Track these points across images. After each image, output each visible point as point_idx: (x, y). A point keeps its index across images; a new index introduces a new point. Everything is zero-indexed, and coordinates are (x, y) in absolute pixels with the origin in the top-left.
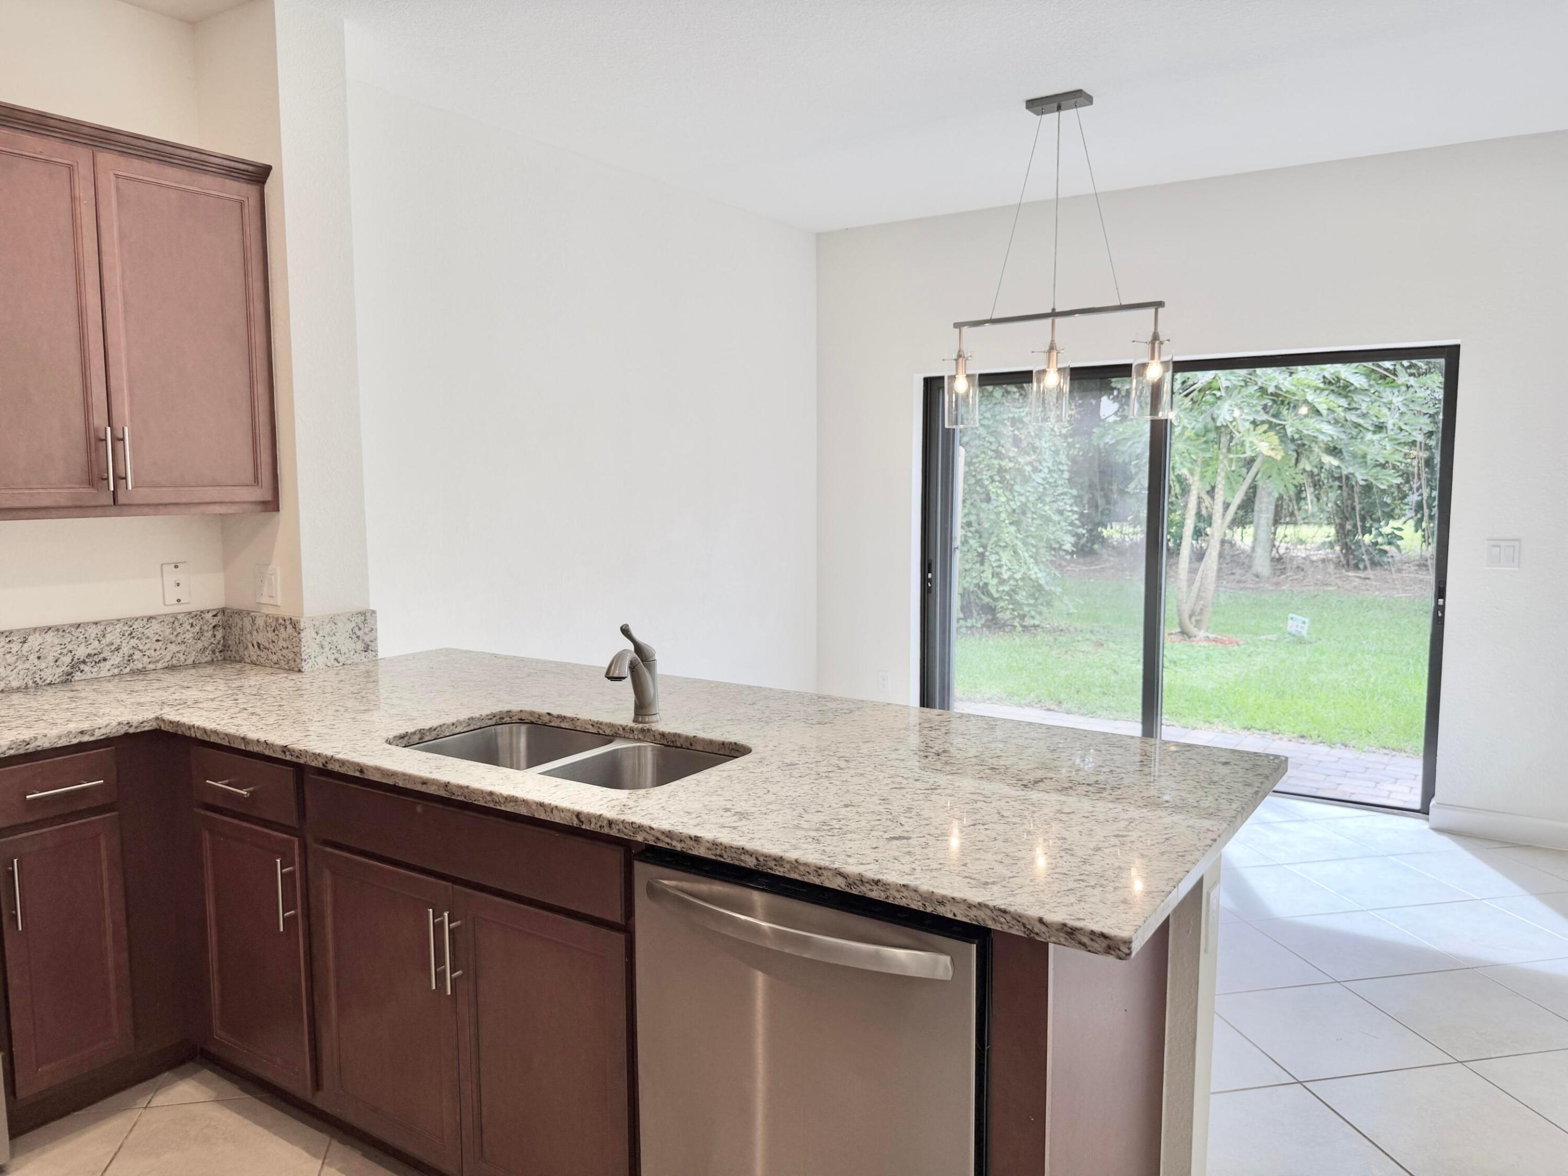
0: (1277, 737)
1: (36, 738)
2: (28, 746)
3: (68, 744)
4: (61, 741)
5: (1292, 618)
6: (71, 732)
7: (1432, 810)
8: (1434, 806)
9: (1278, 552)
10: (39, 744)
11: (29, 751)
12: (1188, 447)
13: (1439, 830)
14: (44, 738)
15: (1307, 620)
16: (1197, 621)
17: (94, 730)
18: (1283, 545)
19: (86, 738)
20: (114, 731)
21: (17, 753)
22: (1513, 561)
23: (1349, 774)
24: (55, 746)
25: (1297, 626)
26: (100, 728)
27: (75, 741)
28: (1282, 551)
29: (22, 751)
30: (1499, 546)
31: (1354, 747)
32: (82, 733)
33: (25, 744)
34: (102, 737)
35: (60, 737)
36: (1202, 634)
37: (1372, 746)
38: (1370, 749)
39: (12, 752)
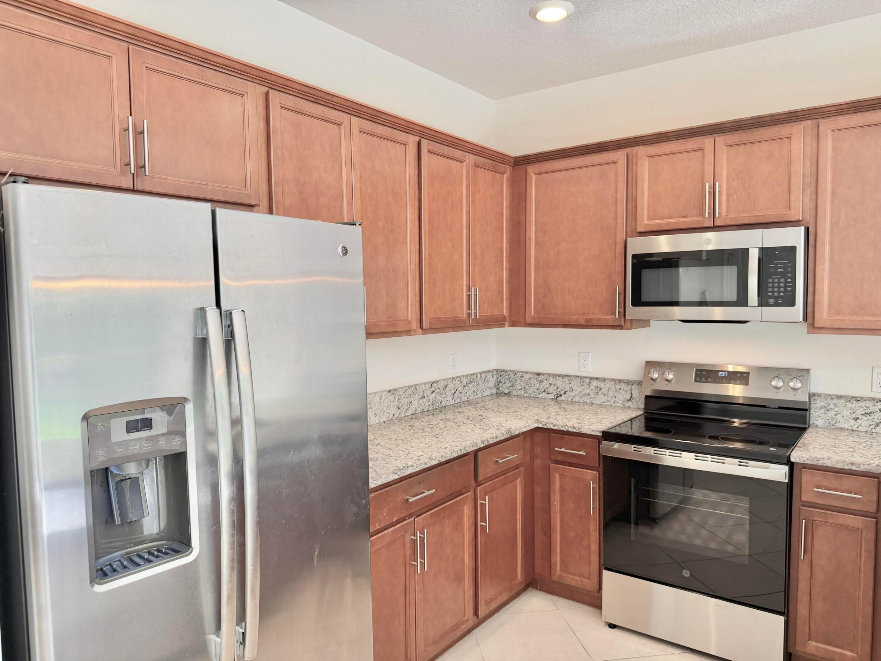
1: (823, 458)
2: (818, 462)
3: (842, 468)
4: (838, 465)
6: (845, 461)
10: (825, 462)
11: (818, 464)
14: (828, 460)
17: (860, 464)
19: (854, 468)
20: (873, 469)
21: (812, 463)
24: (834, 466)
26: (864, 465)
27: (847, 467)
29: (814, 463)
32: (852, 464)
33: (817, 460)
34: (865, 470)
35: (838, 462)
39: (809, 462)
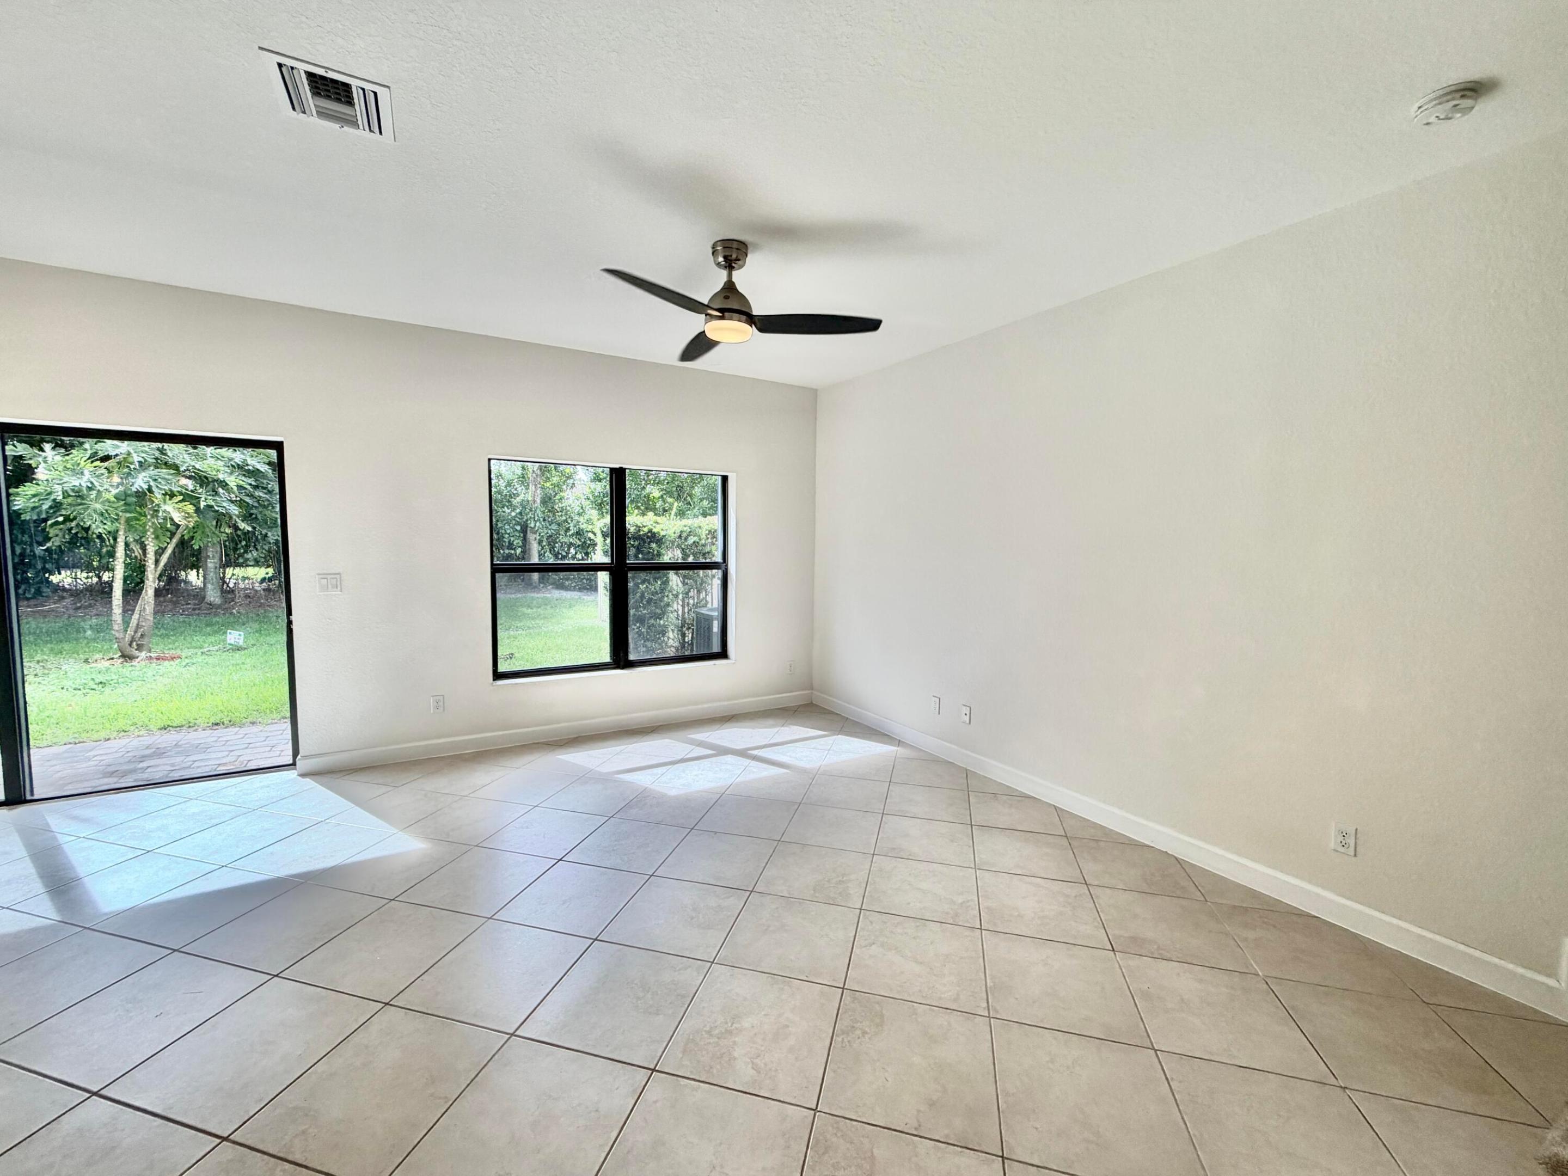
0: (192, 729)
5: (230, 633)
7: (298, 763)
8: (299, 759)
9: (228, 586)
12: (106, 508)
13: (303, 775)
15: (242, 634)
16: (138, 645)
18: (233, 581)
22: (337, 588)
23: (251, 746)
25: (235, 638)
28: (231, 585)
30: (327, 578)
31: (260, 723)
36: (143, 655)
37: (274, 719)
38: (273, 721)
